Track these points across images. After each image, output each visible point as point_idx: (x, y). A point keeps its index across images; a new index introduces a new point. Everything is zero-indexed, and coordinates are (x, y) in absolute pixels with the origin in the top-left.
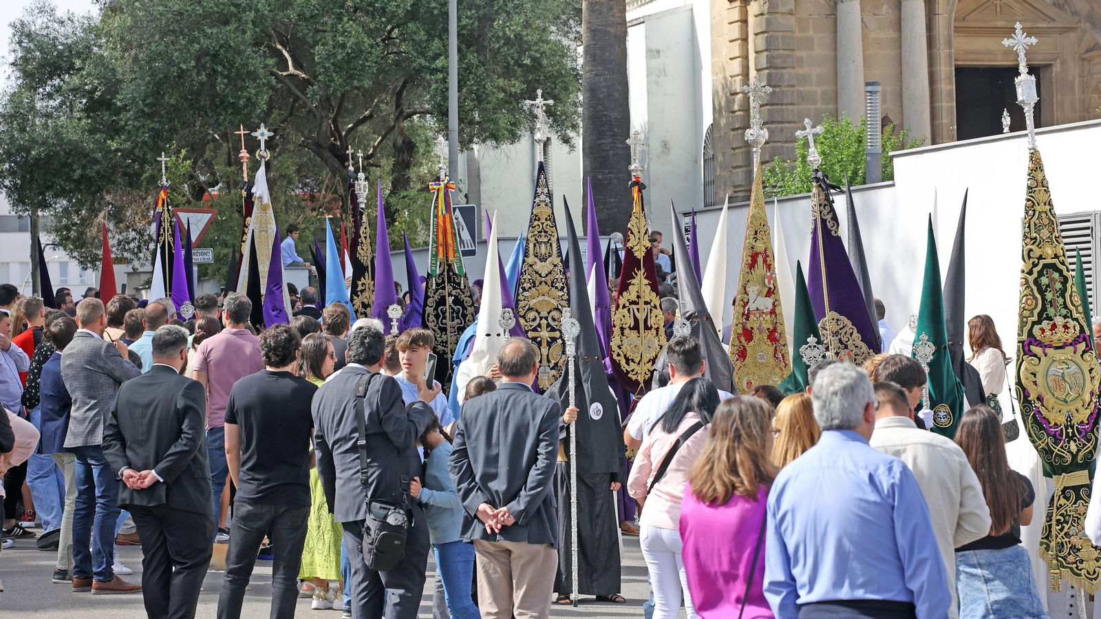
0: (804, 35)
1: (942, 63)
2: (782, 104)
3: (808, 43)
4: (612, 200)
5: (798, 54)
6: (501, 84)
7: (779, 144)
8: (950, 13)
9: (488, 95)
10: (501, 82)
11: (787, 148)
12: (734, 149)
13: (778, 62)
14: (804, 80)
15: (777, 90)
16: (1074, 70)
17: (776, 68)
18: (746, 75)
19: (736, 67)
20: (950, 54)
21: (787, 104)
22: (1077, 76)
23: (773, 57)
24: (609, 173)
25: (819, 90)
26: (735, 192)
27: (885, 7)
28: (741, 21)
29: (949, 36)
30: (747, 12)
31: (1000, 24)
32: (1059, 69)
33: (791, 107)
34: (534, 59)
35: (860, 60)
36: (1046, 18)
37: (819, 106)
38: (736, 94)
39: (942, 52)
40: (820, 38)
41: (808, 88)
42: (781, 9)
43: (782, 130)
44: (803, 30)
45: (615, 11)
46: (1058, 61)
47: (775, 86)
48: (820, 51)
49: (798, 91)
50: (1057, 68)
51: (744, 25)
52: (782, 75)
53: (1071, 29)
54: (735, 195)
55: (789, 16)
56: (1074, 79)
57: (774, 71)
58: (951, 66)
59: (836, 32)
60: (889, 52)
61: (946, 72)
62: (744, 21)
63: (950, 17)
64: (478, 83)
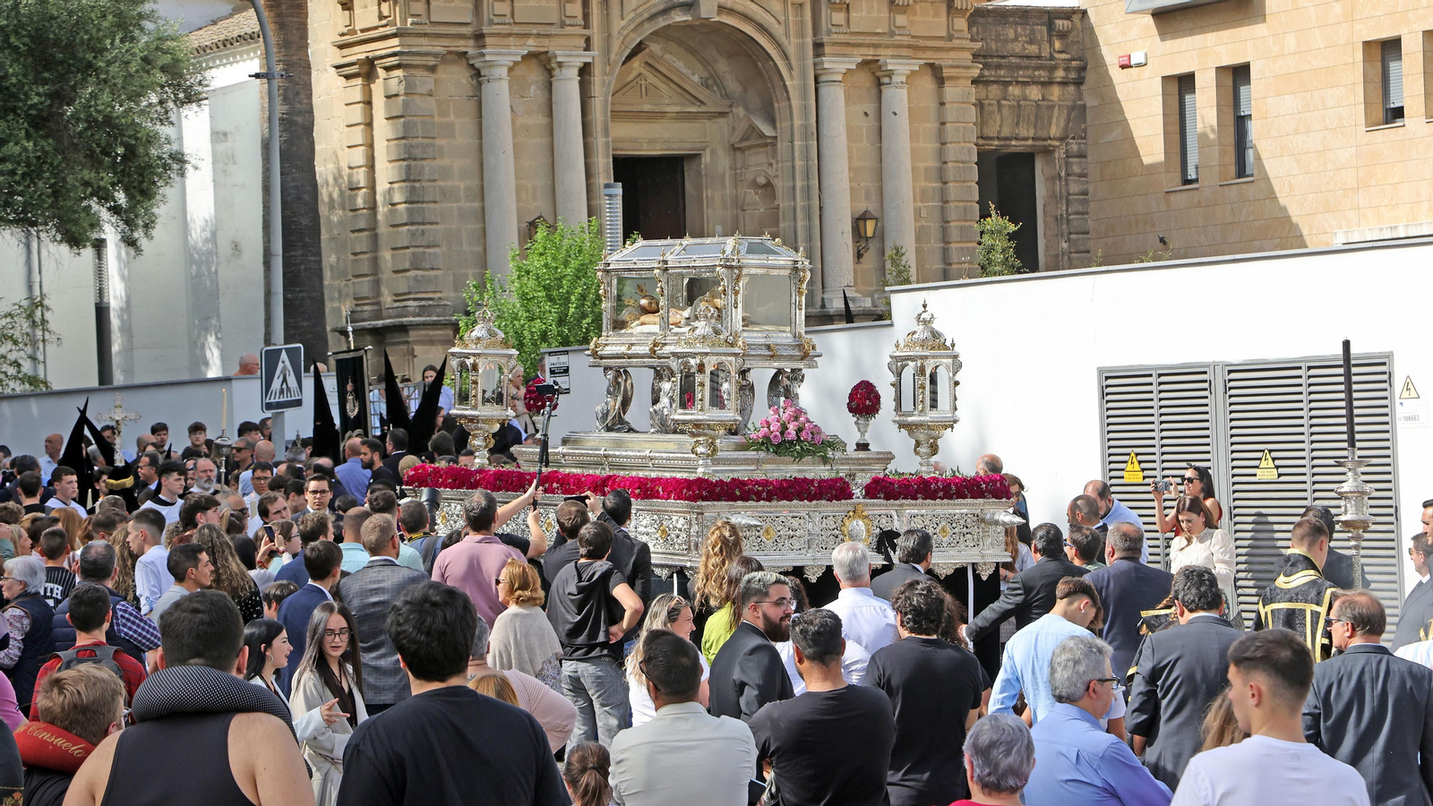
0: (444, 120)
1: (600, 154)
2: (423, 202)
3: (449, 130)
4: (305, 324)
5: (438, 142)
6: (87, 178)
7: (421, 250)
8: (606, 95)
9: (68, 191)
10: (87, 174)
11: (430, 254)
12: (355, 254)
13: (418, 152)
14: (446, 173)
15: (417, 185)
16: (724, 161)
17: (415, 159)
18: (371, 166)
19: (358, 156)
20: (607, 143)
21: (429, 202)
22: (727, 168)
23: (412, 146)
24: (301, 291)
25: (462, 185)
26: (356, 305)
27: (533, 88)
28: (364, 102)
29: (606, 123)
30: (370, 91)
31: (647, 107)
32: (708, 160)
33: (432, 206)
34: (127, 146)
35: (510, 149)
36: (695, 101)
37: (463, 203)
38: (359, 188)
39: (599, 141)
40: (462, 123)
41: (449, 183)
42: (419, 90)
43: (423, 232)
44: (443, 114)
45: (302, 97)
46: (708, 151)
47: (414, 181)
48: (463, 138)
49: (440, 186)
50: (706, 158)
51: (368, 107)
52: (423, 167)
53: (723, 114)
54: (359, 309)
55: (428, 98)
56: (724, 173)
57: (413, 163)
58: (607, 157)
59: (480, 116)
60: (539, 141)
61: (604, 165)
62: (368, 103)
63: (606, 101)
64: (55, 176)
